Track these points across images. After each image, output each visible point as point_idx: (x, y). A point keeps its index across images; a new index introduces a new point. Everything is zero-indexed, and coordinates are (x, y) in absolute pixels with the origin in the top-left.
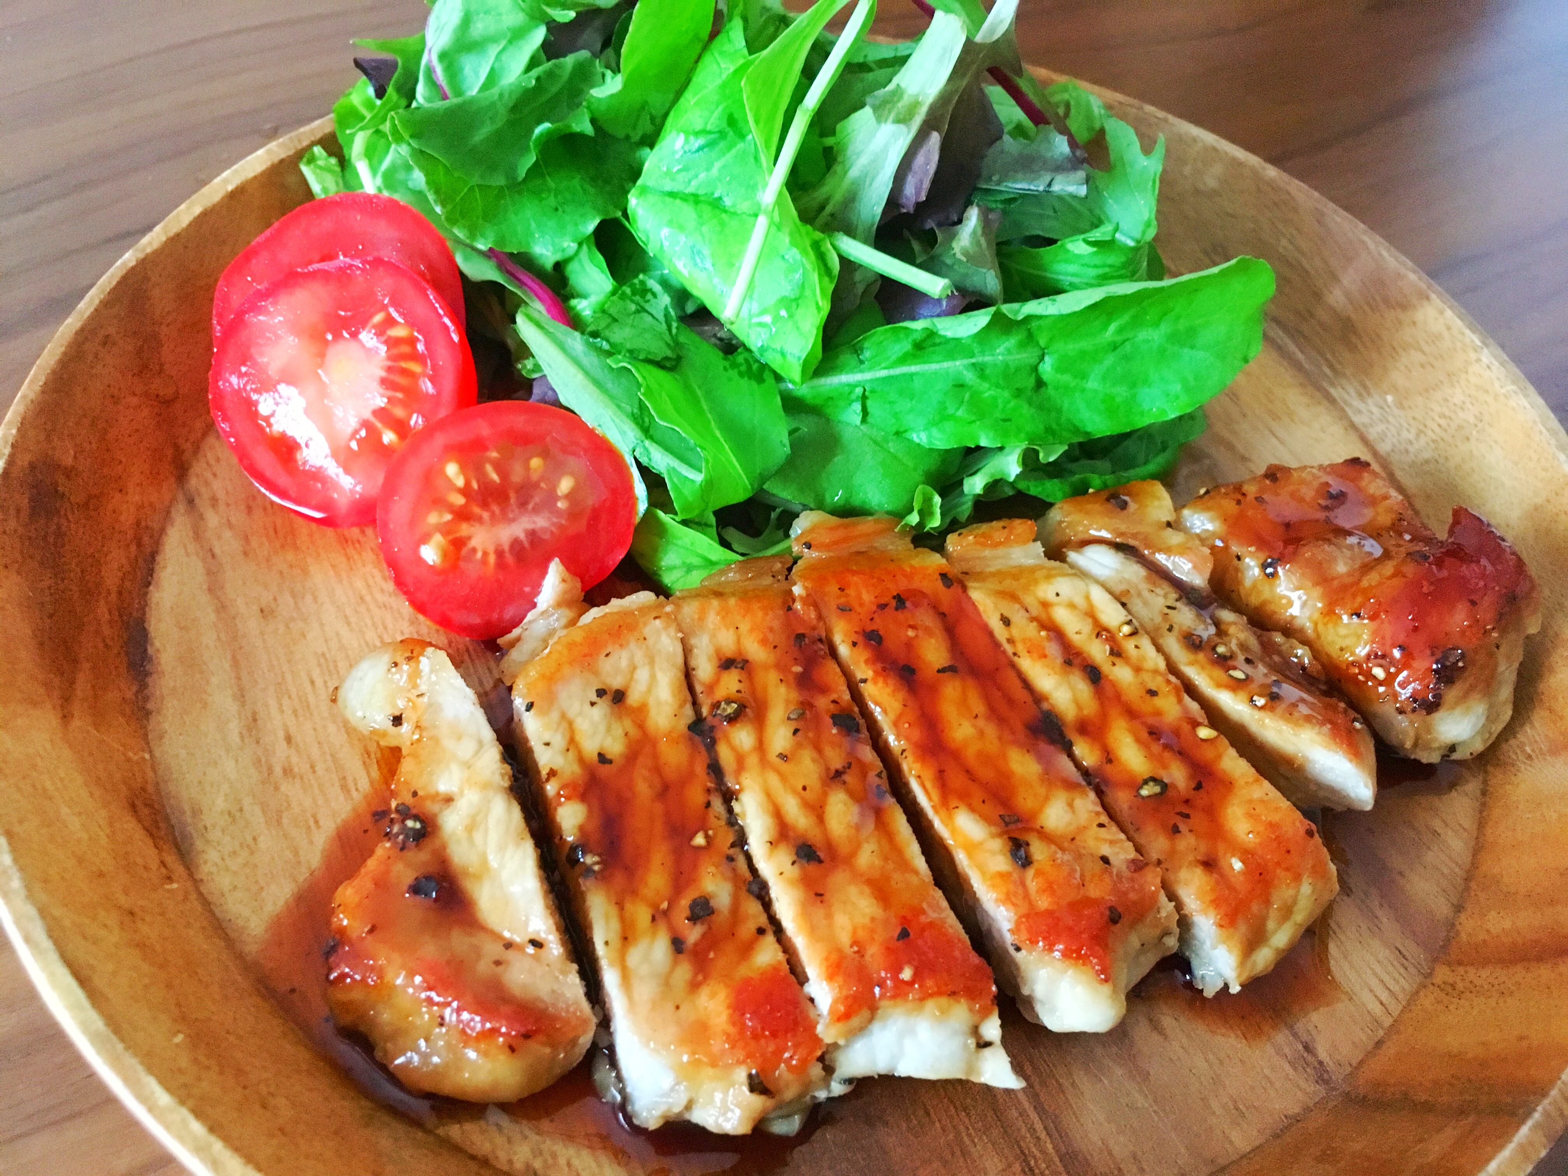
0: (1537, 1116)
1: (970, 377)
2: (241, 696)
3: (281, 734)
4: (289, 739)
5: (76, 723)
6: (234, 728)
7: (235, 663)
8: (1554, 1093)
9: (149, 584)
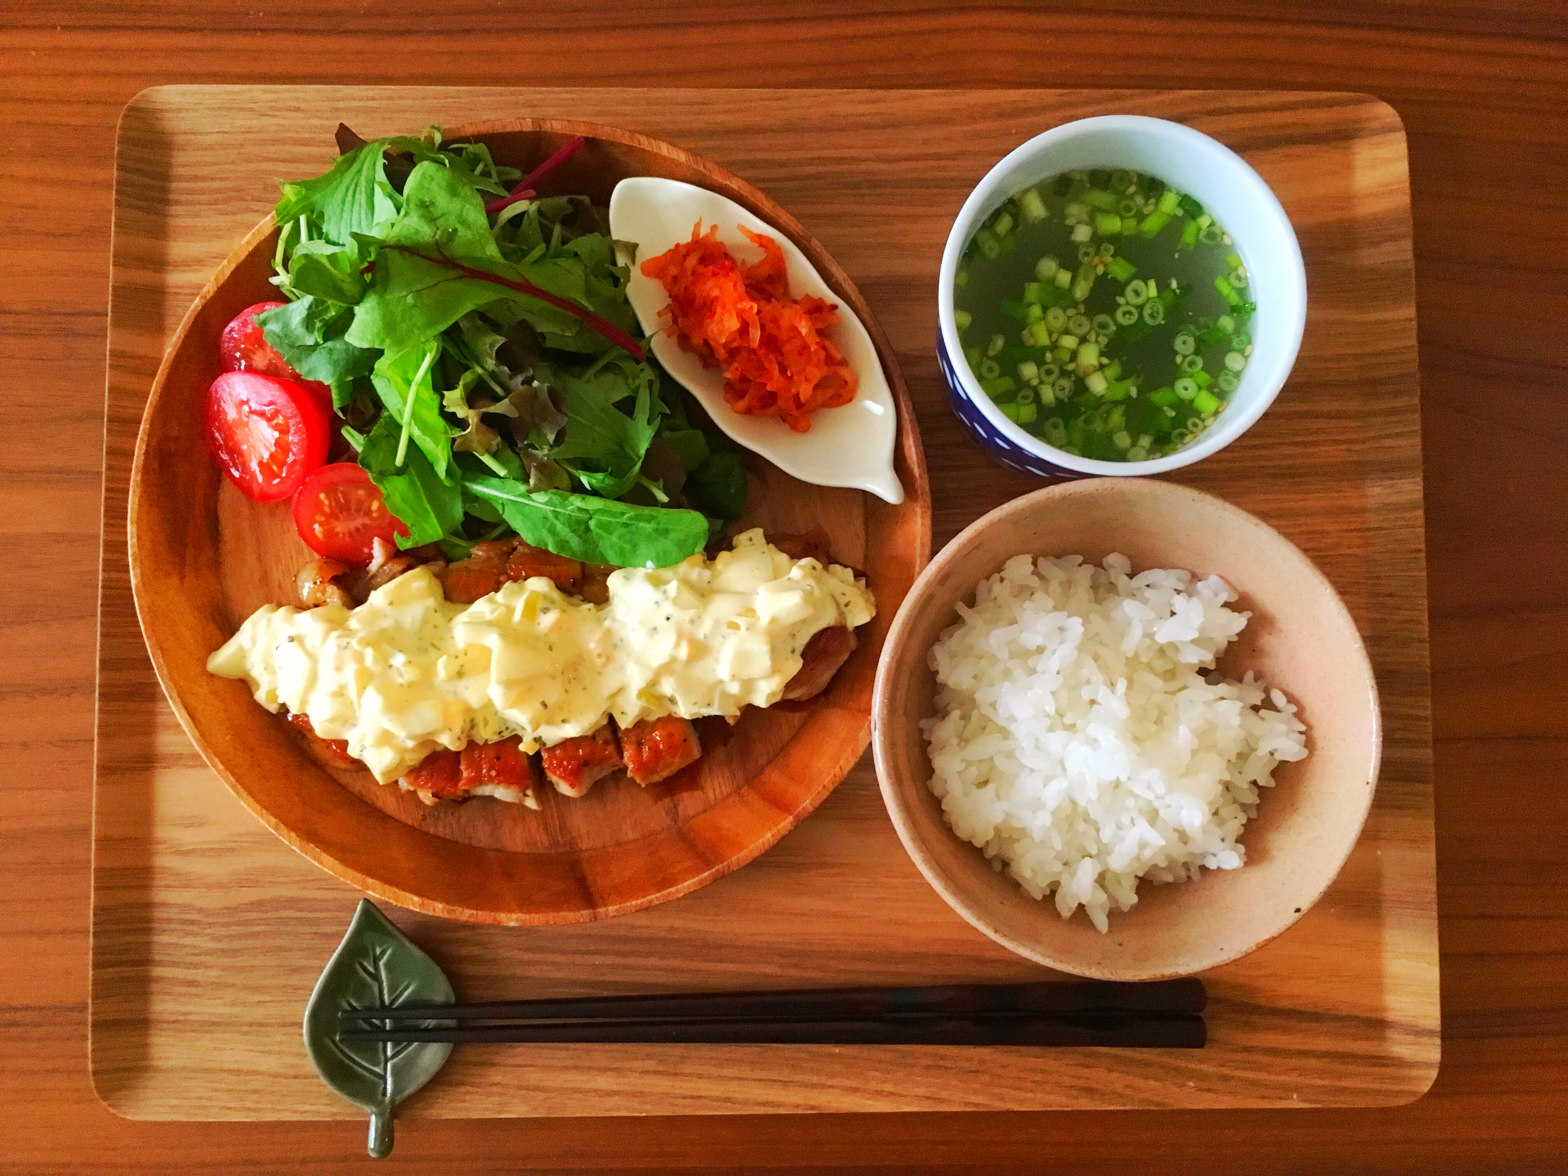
0: (714, 870)
1: (551, 516)
2: (260, 558)
3: (277, 583)
4: (280, 586)
5: (187, 579)
6: (257, 576)
7: (258, 541)
8: (725, 863)
9: (218, 489)
